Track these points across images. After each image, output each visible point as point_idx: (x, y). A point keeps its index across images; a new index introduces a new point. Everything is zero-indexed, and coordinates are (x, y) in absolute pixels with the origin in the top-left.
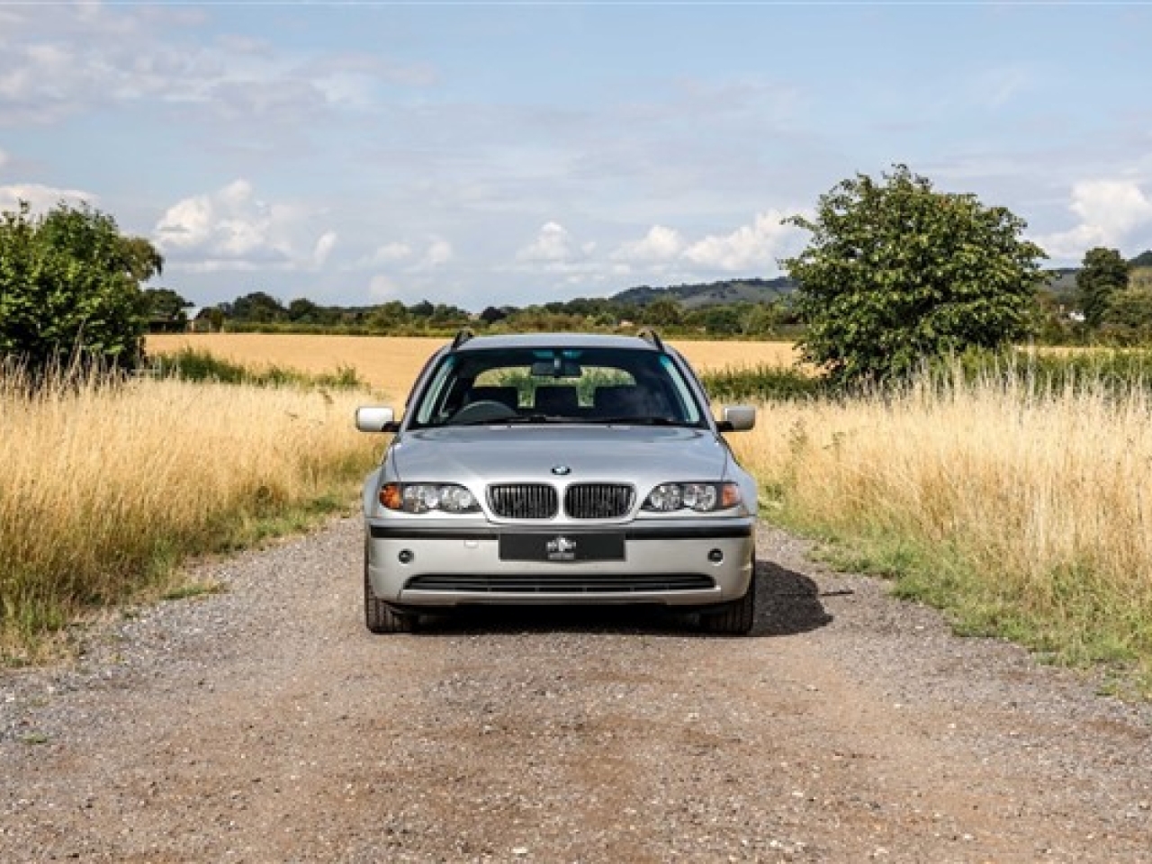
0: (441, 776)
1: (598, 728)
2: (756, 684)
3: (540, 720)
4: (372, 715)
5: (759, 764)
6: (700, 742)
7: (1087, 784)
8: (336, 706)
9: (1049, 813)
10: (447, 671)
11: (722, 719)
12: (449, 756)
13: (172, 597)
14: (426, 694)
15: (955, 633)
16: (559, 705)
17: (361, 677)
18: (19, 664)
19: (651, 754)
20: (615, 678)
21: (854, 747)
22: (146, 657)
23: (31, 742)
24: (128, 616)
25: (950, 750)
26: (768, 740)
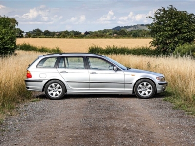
0: (85, 137)
1: (109, 128)
2: (136, 119)
3: (100, 127)
4: (72, 126)
5: (135, 134)
6: (126, 130)
7: (188, 137)
8: (66, 124)
9: (180, 142)
10: (84, 117)
11: (130, 126)
12: (85, 133)
13: (32, 102)
14: (80, 122)
15: (173, 108)
16: (103, 124)
17: (69, 118)
18: (10, 116)
19: (118, 133)
20: (112, 118)
21: (151, 131)
22: (31, 114)
23: (17, 131)
24: (25, 106)
25: (167, 132)
26: (137, 130)
